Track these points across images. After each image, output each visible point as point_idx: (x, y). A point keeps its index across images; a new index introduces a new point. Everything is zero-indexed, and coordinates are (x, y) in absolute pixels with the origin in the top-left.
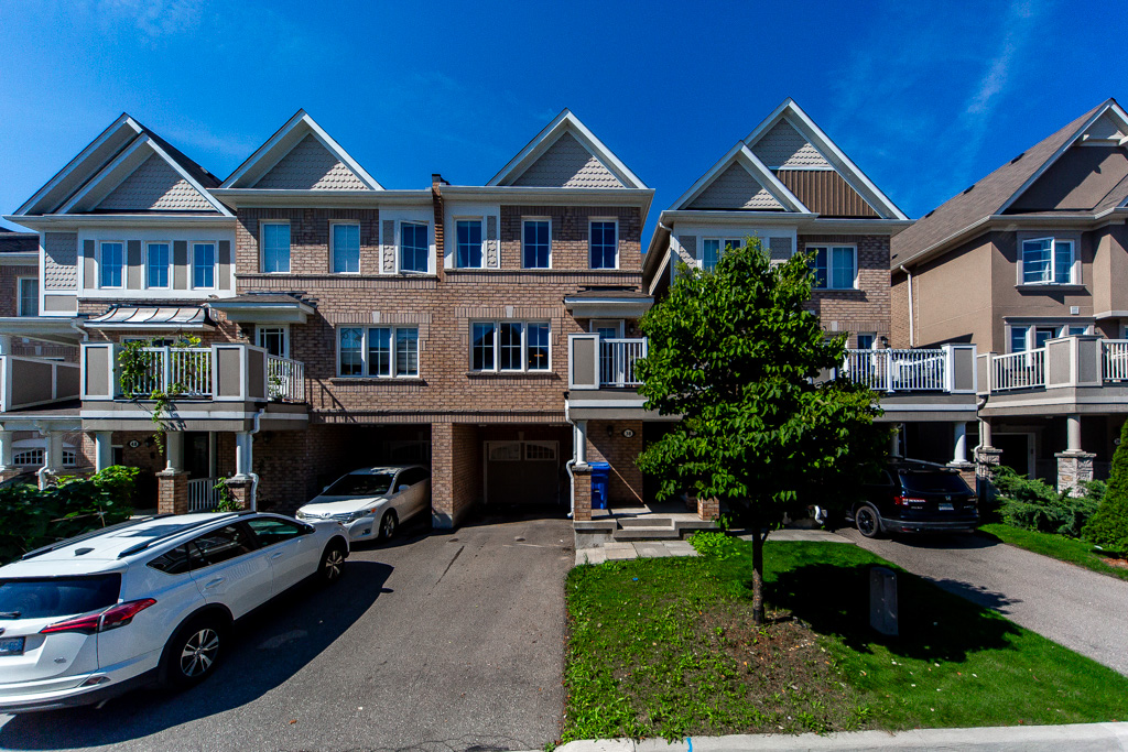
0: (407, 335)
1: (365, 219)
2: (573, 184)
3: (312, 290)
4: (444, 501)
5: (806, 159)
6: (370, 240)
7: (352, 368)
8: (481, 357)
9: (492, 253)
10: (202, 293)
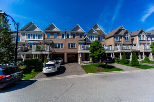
0: (62, 44)
1: (58, 33)
2: (78, 31)
3: (53, 40)
4: (66, 61)
5: (98, 29)
6: (59, 35)
7: (56, 48)
8: (69, 47)
9: (70, 37)
10: (39, 40)
